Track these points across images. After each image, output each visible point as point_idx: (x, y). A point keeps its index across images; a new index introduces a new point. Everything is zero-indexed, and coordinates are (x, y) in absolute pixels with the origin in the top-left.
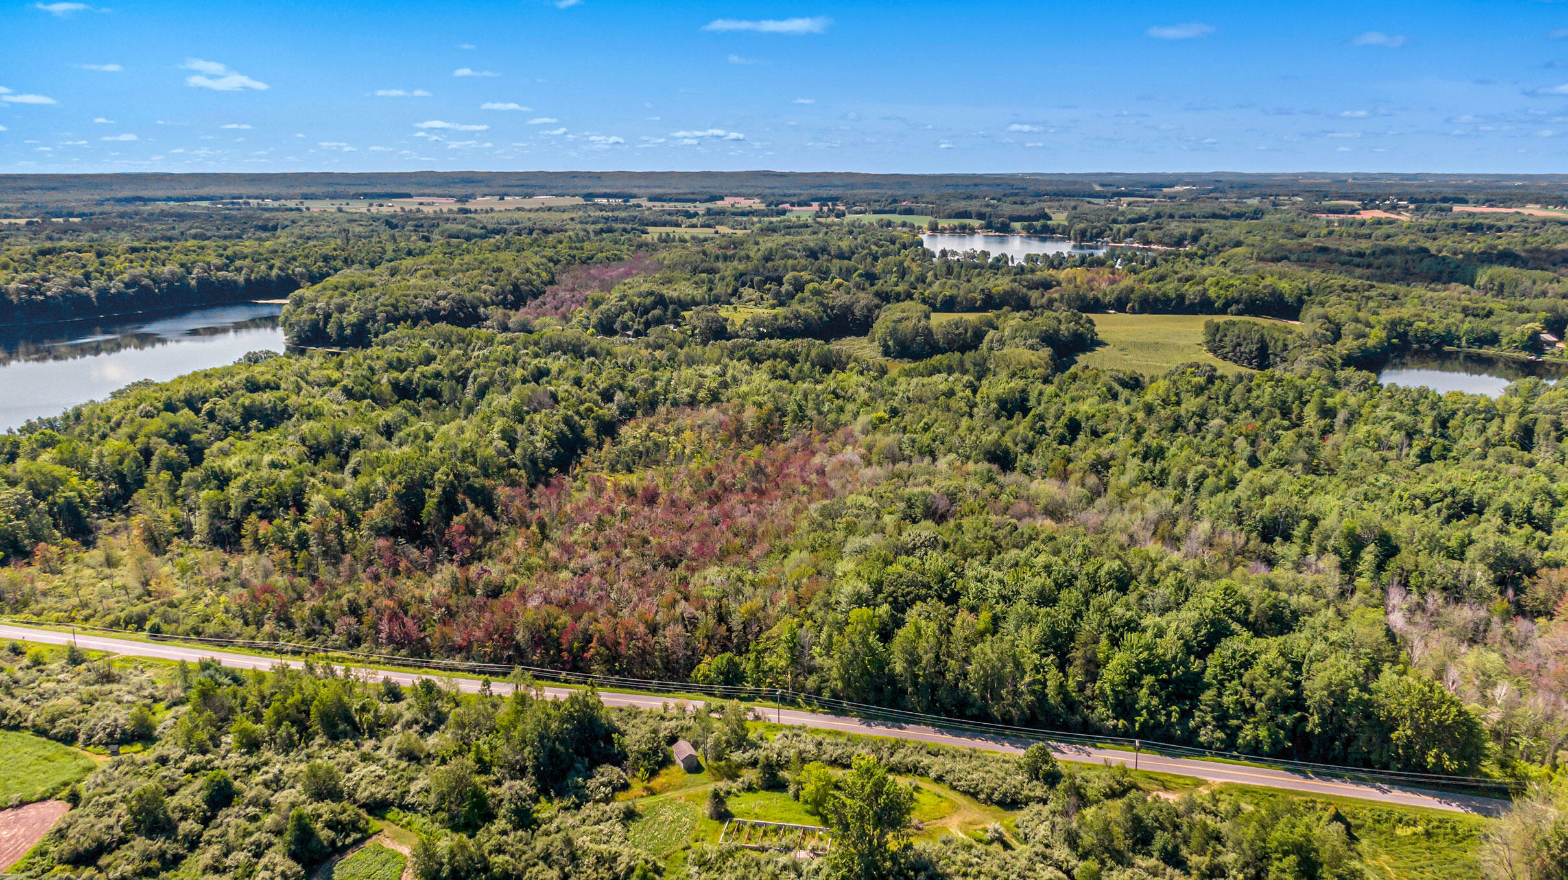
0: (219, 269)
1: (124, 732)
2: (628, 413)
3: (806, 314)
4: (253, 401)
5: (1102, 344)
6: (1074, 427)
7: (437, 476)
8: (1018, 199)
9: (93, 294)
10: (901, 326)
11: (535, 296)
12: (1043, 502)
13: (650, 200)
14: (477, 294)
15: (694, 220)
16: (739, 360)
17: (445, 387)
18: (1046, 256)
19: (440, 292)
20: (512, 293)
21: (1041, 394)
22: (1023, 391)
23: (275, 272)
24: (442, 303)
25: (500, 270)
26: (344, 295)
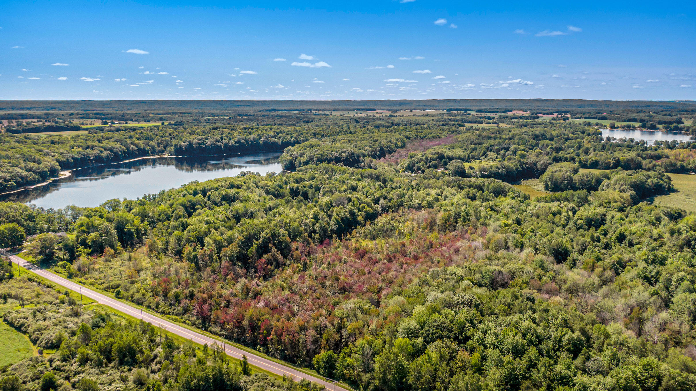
0: (272, 137)
1: (52, 343)
2: (385, 210)
3: (509, 166)
4: (227, 193)
5: (675, 191)
6: (621, 238)
7: (263, 234)
8: (668, 113)
9: (223, 145)
10: (556, 175)
11: (390, 153)
12: (569, 283)
13: (477, 112)
14: (361, 151)
15: (491, 121)
16: (452, 187)
17: (310, 192)
18: (667, 142)
19: (344, 150)
20: (379, 151)
21: (613, 217)
22: (604, 215)
23: (293, 139)
24: (343, 154)
25: (377, 141)
26: (305, 149)
